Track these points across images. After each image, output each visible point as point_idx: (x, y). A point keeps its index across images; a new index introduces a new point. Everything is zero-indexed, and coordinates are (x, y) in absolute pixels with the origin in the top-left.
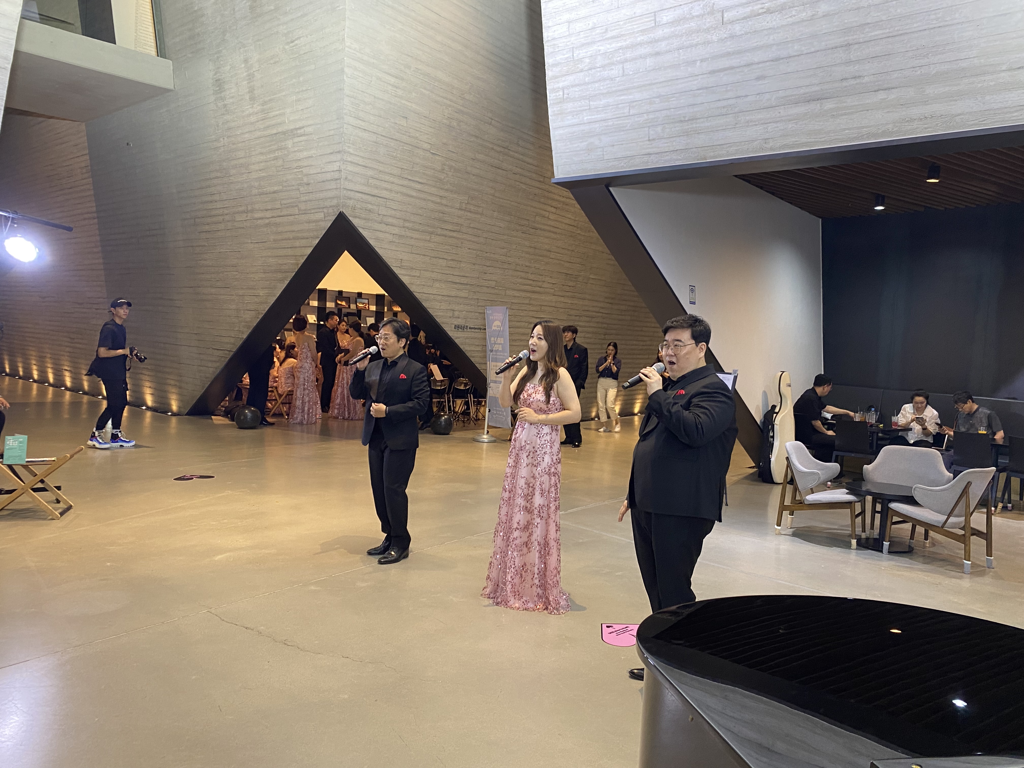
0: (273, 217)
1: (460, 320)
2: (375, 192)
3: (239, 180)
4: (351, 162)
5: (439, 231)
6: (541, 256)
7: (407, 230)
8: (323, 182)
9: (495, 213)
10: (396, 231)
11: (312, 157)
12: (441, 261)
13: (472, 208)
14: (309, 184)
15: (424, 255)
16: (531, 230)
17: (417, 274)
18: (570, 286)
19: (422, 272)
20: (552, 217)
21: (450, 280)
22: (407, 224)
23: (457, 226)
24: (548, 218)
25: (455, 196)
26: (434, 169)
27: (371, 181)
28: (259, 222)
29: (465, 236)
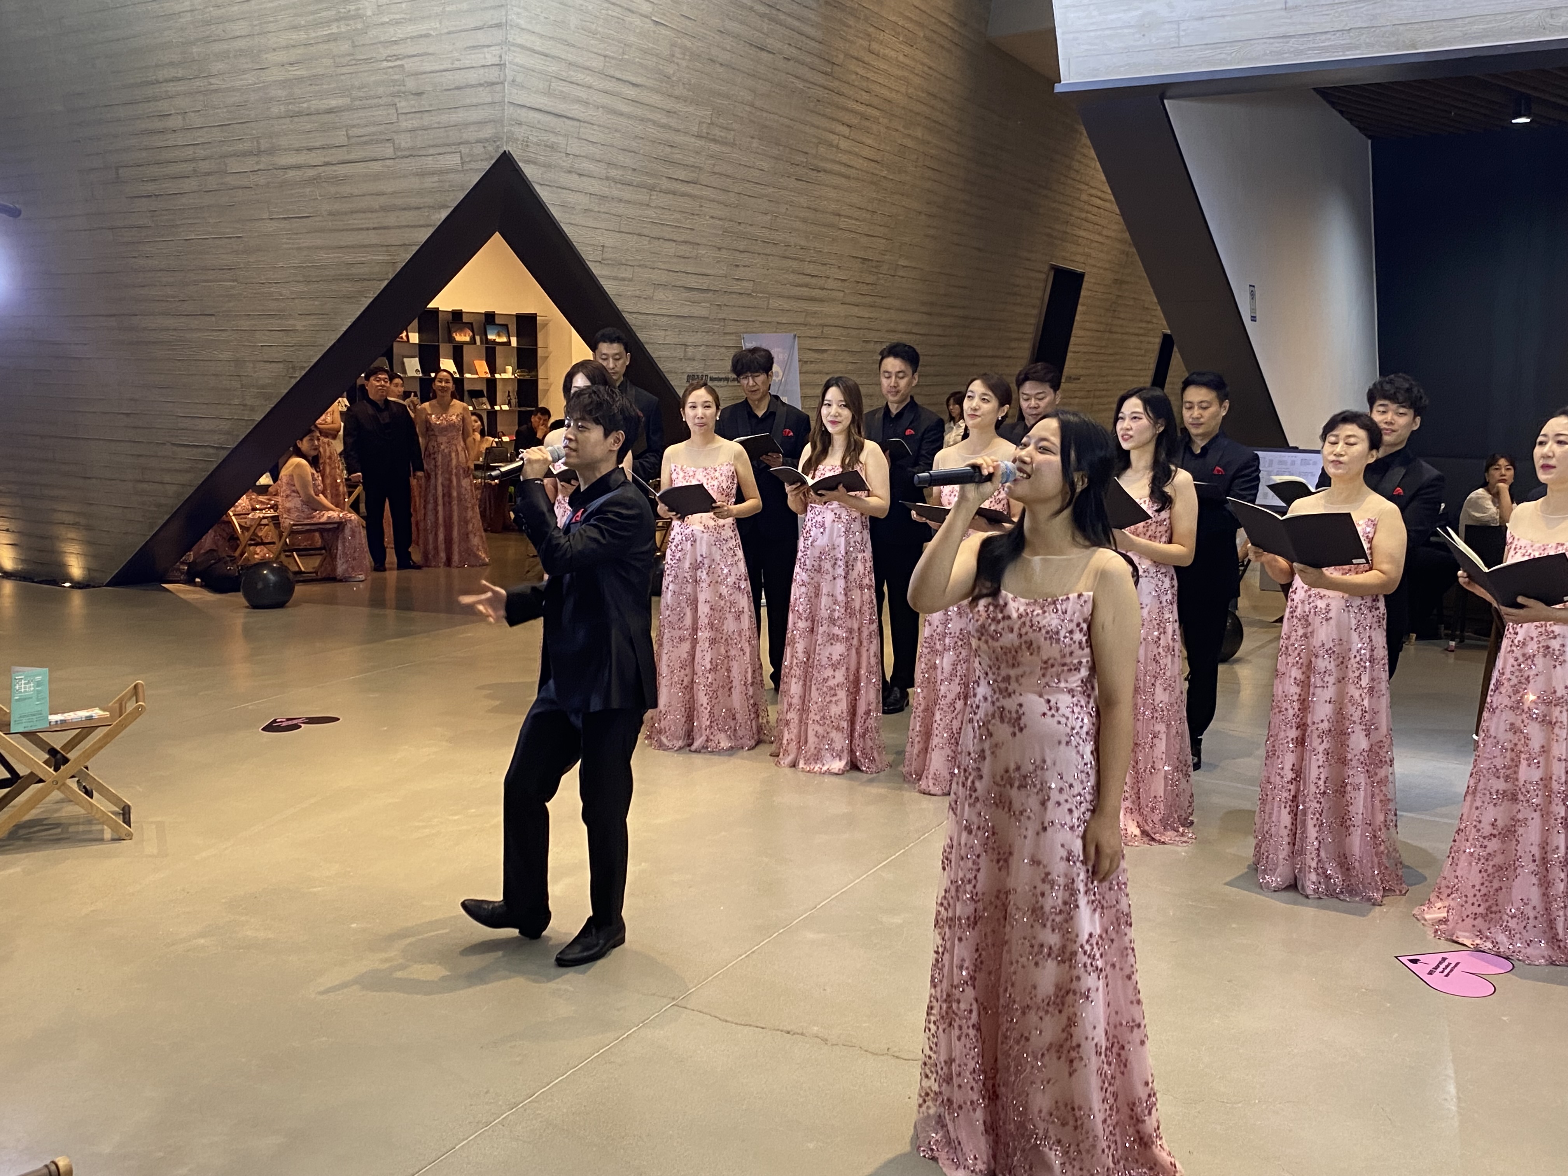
0: (327, 164)
1: (695, 363)
2: (561, 107)
3: (238, 84)
4: (522, 47)
5: (665, 184)
6: (825, 226)
7: (612, 184)
8: (458, 88)
9: (755, 141)
10: (595, 186)
11: (427, 36)
12: (668, 244)
13: (717, 132)
14: (419, 94)
15: (639, 235)
16: (811, 173)
17: (627, 274)
18: (868, 284)
19: (637, 269)
20: (844, 144)
21: (679, 283)
22: (613, 173)
23: (693, 172)
24: (837, 147)
25: (691, 109)
26: (657, 55)
27: (556, 85)
28: (291, 174)
29: (707, 192)
